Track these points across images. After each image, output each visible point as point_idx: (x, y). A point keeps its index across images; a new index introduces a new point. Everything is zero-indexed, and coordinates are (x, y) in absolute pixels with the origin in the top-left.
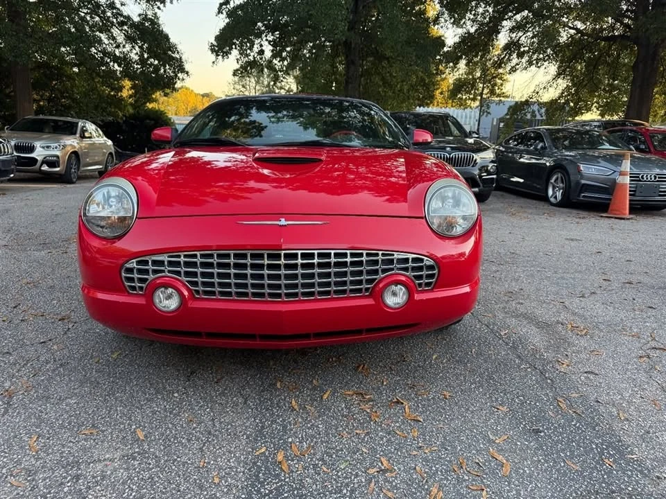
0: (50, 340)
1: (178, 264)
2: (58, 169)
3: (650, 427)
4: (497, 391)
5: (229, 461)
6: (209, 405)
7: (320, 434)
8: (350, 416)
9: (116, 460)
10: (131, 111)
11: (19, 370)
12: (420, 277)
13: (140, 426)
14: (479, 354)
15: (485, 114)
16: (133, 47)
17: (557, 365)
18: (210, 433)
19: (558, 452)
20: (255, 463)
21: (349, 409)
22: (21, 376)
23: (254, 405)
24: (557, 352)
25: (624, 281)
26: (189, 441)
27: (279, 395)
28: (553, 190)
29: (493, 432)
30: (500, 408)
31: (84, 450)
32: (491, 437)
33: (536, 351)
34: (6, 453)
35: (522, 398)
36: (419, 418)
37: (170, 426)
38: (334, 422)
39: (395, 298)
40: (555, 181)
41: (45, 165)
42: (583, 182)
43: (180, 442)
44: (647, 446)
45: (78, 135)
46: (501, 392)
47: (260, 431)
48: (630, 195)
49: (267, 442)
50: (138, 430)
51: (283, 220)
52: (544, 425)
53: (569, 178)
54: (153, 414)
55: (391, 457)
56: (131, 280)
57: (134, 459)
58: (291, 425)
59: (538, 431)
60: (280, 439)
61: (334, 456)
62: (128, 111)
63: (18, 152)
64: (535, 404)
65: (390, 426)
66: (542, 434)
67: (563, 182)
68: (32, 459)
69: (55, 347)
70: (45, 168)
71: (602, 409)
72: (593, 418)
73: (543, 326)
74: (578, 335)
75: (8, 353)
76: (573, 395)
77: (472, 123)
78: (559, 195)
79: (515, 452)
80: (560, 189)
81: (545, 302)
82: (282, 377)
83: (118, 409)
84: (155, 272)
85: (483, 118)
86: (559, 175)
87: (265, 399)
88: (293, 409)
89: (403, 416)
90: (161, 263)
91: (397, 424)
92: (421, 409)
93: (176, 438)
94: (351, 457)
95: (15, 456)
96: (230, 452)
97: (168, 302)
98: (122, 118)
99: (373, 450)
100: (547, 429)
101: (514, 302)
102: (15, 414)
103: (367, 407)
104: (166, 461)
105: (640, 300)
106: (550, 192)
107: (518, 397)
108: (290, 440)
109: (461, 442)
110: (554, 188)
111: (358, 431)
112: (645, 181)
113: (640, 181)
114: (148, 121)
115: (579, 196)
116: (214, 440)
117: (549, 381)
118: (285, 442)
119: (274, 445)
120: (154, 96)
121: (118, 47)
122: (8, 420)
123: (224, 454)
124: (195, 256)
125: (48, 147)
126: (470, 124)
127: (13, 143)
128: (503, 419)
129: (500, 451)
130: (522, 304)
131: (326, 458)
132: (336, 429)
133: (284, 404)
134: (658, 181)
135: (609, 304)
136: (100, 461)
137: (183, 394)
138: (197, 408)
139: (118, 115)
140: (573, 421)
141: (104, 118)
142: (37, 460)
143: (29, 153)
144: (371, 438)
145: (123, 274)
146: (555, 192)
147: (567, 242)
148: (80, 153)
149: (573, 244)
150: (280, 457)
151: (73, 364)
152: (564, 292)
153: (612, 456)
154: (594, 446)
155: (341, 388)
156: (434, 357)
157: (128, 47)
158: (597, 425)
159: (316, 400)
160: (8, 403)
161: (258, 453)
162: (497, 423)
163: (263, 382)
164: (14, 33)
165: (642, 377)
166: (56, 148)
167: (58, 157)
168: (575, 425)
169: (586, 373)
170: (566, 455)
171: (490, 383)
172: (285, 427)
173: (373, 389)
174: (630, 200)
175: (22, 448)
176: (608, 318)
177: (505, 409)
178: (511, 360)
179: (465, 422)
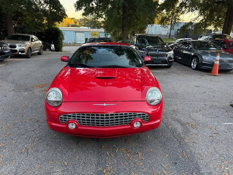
0: (35, 129)
1: (75, 117)
2: (24, 53)
3: (208, 162)
4: (166, 149)
5: (91, 172)
6: (84, 153)
7: (115, 164)
8: (124, 158)
9: (60, 172)
10: (47, 28)
11: (28, 141)
12: (144, 119)
13: (65, 161)
14: (162, 135)
15: (172, 29)
16: (47, 5)
17: (185, 139)
18: (85, 163)
19: (181, 170)
20: (98, 173)
21: (123, 155)
22: (29, 143)
23: (96, 154)
24: (185, 134)
25: (211, 105)
26: (79, 165)
27: (103, 150)
28: (193, 64)
29: (164, 163)
30: (166, 155)
31: (51, 169)
32: (163, 165)
33: (179, 134)
34: (30, 169)
35: (173, 151)
36: (143, 159)
37: (74, 161)
38: (119, 160)
39: (137, 125)
40: (194, 61)
41: (20, 52)
42: (203, 62)
43: (77, 166)
44: (206, 168)
45: (30, 41)
46: (167, 149)
47: (99, 163)
48: (219, 67)
49: (101, 166)
50: (65, 162)
51: (105, 104)
52: (178, 161)
53: (199, 60)
54: (68, 157)
55: (135, 171)
56: (62, 120)
57: (65, 171)
58: (107, 161)
59: (176, 163)
60: (104, 165)
61: (119, 171)
62: (46, 28)
63: (11, 48)
64: (177, 154)
65: (135, 161)
66: (177, 164)
67: (196, 62)
68: (38, 172)
69: (37, 132)
70: (20, 53)
71: (195, 156)
72: (192, 159)
73: (183, 124)
74: (193, 128)
75: (23, 134)
76: (188, 151)
77: (168, 30)
78: (195, 66)
79: (169, 170)
80: (195, 64)
81: (184, 114)
82: (104, 144)
83: (59, 155)
84: (69, 118)
85: (172, 31)
86: (195, 59)
87: (99, 151)
88: (108, 155)
89: (139, 158)
90: (70, 116)
91: (137, 161)
92: (144, 155)
93: (76, 165)
94: (124, 171)
95: (33, 170)
96: (91, 169)
97: (72, 126)
98: (44, 31)
99: (130, 169)
100: (179, 162)
101: (174, 114)
102: (30, 156)
103: (128, 155)
104: (74, 172)
105: (214, 114)
106: (192, 65)
107: (172, 151)
108: (107, 166)
109: (154, 167)
110: (193, 63)
111: (126, 163)
112: (224, 62)
113: (222, 62)
114: (53, 31)
115: (202, 67)
116: (86, 166)
117: (182, 145)
118: (106, 166)
119: (103, 167)
120: (55, 23)
121: (42, 5)
122: (28, 158)
123: (89, 170)
124: (80, 115)
125: (21, 46)
126: (167, 30)
127: (9, 45)
128: (167, 159)
129: (165, 170)
130: (177, 115)
131: (117, 172)
132: (120, 162)
133: (105, 153)
134: (229, 62)
135: (204, 115)
136: (56, 172)
137: (76, 149)
138: (80, 154)
139: (43, 30)
140: (186, 160)
141: (38, 31)
142: (39, 171)
143: (14, 48)
144: (129, 165)
145: (59, 119)
146: (194, 65)
147: (195, 88)
148: (31, 47)
149: (197, 88)
150: (104, 171)
151: (43, 138)
152: (191, 110)
153: (196, 172)
154: (191, 168)
155: (121, 148)
156: (149, 136)
157: (45, 5)
158: (193, 161)
159: (114, 152)
160: (27, 152)
161: (98, 170)
162: (165, 161)
163: (98, 146)
164: (6, 3)
165: (209, 144)
166: (23, 46)
167: (24, 49)
168: (187, 161)
169: (193, 142)
170: (183, 171)
171: (164, 146)
172: (105, 161)
173: (130, 148)
174: (219, 69)
175: (34, 168)
176: (203, 121)
177: (167, 155)
178: (171, 137)
179: (156, 160)
